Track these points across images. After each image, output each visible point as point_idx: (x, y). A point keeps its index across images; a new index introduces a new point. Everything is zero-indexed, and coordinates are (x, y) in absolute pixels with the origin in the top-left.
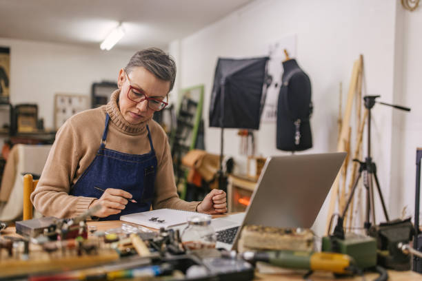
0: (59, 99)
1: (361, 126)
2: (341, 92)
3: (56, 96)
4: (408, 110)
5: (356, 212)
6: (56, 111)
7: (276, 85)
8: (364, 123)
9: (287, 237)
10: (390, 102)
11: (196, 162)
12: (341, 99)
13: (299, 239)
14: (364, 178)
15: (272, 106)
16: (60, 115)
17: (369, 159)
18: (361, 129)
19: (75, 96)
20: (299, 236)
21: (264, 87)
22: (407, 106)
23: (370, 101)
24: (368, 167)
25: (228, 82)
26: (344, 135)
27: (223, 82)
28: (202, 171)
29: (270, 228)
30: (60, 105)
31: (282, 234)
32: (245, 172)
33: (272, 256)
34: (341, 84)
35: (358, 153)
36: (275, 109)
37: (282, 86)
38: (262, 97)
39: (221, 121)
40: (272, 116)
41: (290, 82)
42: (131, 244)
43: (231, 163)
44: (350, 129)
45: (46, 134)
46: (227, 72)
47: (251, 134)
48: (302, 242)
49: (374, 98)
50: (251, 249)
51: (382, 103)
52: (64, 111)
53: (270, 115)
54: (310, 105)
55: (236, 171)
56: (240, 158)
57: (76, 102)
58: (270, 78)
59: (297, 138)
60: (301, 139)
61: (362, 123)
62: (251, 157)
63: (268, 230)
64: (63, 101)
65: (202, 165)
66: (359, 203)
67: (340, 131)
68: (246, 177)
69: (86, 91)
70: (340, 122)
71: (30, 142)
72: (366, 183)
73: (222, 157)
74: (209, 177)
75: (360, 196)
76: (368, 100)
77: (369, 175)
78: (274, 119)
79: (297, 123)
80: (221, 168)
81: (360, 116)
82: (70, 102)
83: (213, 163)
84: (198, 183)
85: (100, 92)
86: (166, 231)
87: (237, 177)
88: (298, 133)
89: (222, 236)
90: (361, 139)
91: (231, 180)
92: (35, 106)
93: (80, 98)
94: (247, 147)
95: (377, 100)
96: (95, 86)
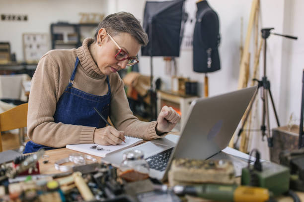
0: (26, 37)
1: (258, 51)
2: (242, 25)
3: (23, 35)
4: (296, 38)
5: (255, 117)
6: (24, 47)
7: (191, 21)
8: (261, 49)
9: (211, 172)
10: (281, 32)
11: (133, 82)
12: (242, 30)
13: (222, 172)
14: (261, 92)
15: (188, 37)
16: (28, 50)
17: (265, 78)
18: (258, 54)
19: (38, 34)
20: (221, 169)
21: (182, 23)
22: (294, 35)
23: (266, 33)
24: (265, 85)
25: (154, 21)
26: (245, 59)
27: (150, 21)
28: (138, 89)
29: (195, 160)
30: (27, 42)
31: (207, 169)
32: (169, 88)
33: (199, 189)
34: (242, 19)
35: (255, 73)
36: (191, 39)
37: (197, 23)
38: (181, 31)
39: (150, 51)
40: (189, 45)
41: (203, 19)
42: (73, 183)
43: (159, 82)
44: (250, 55)
45: (19, 65)
46: (153, 13)
47: (173, 59)
48: (225, 175)
49: (269, 30)
50: (180, 183)
51: (275, 34)
52: (31, 46)
53: (187, 44)
54: (218, 37)
55: (163, 88)
56: (166, 78)
57: (39, 39)
58: (187, 15)
59: (209, 63)
60: (212, 63)
61: (259, 49)
62: (174, 77)
63: (194, 163)
64: (29, 38)
65: (138, 84)
66: (257, 111)
67: (242, 56)
68: (170, 92)
69: (46, 30)
70: (242, 49)
71: (5, 72)
72: (263, 96)
73: (152, 77)
74: (143, 93)
75: (257, 105)
76: (264, 32)
77: (265, 90)
78: (191, 48)
79: (209, 51)
80: (152, 86)
81: (257, 44)
82: (35, 39)
83: (146, 82)
84: (135, 97)
85: (57, 30)
86: (106, 167)
87: (164, 92)
88: (209, 59)
89: (154, 161)
90: (258, 62)
91: (159, 95)
92: (8, 44)
93: (42, 36)
94: (170, 70)
95: (272, 31)
96: (52, 26)
